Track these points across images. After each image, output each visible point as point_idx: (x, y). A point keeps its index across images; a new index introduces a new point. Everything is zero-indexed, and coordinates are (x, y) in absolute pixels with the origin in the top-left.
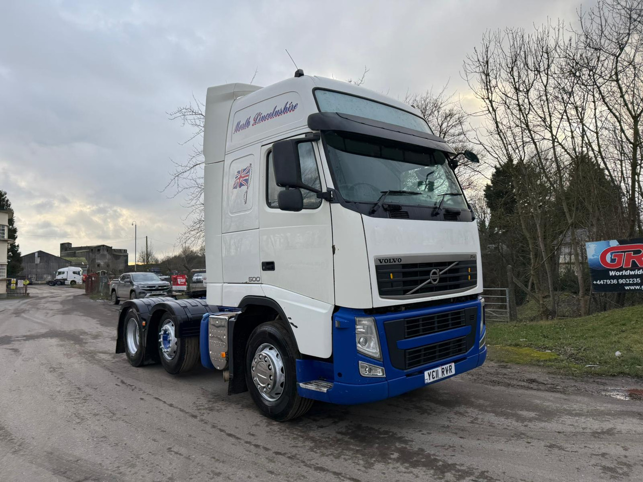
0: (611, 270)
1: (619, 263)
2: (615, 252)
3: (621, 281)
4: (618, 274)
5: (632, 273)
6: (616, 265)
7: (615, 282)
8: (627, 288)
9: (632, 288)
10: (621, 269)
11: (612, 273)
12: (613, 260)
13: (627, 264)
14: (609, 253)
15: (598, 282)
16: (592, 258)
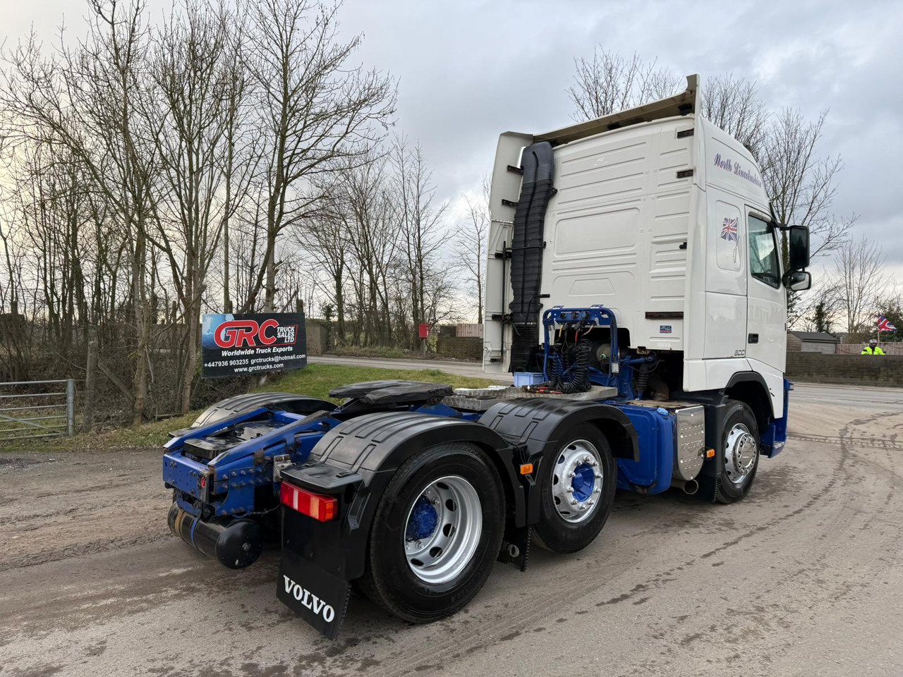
0: (224, 350)
1: (233, 340)
2: (230, 329)
3: (232, 363)
4: (230, 354)
5: (243, 353)
6: (229, 344)
7: (226, 363)
8: (236, 370)
9: (241, 370)
10: (232, 349)
11: (224, 354)
12: (227, 338)
13: (239, 344)
14: (224, 329)
15: (210, 365)
16: (207, 334)
